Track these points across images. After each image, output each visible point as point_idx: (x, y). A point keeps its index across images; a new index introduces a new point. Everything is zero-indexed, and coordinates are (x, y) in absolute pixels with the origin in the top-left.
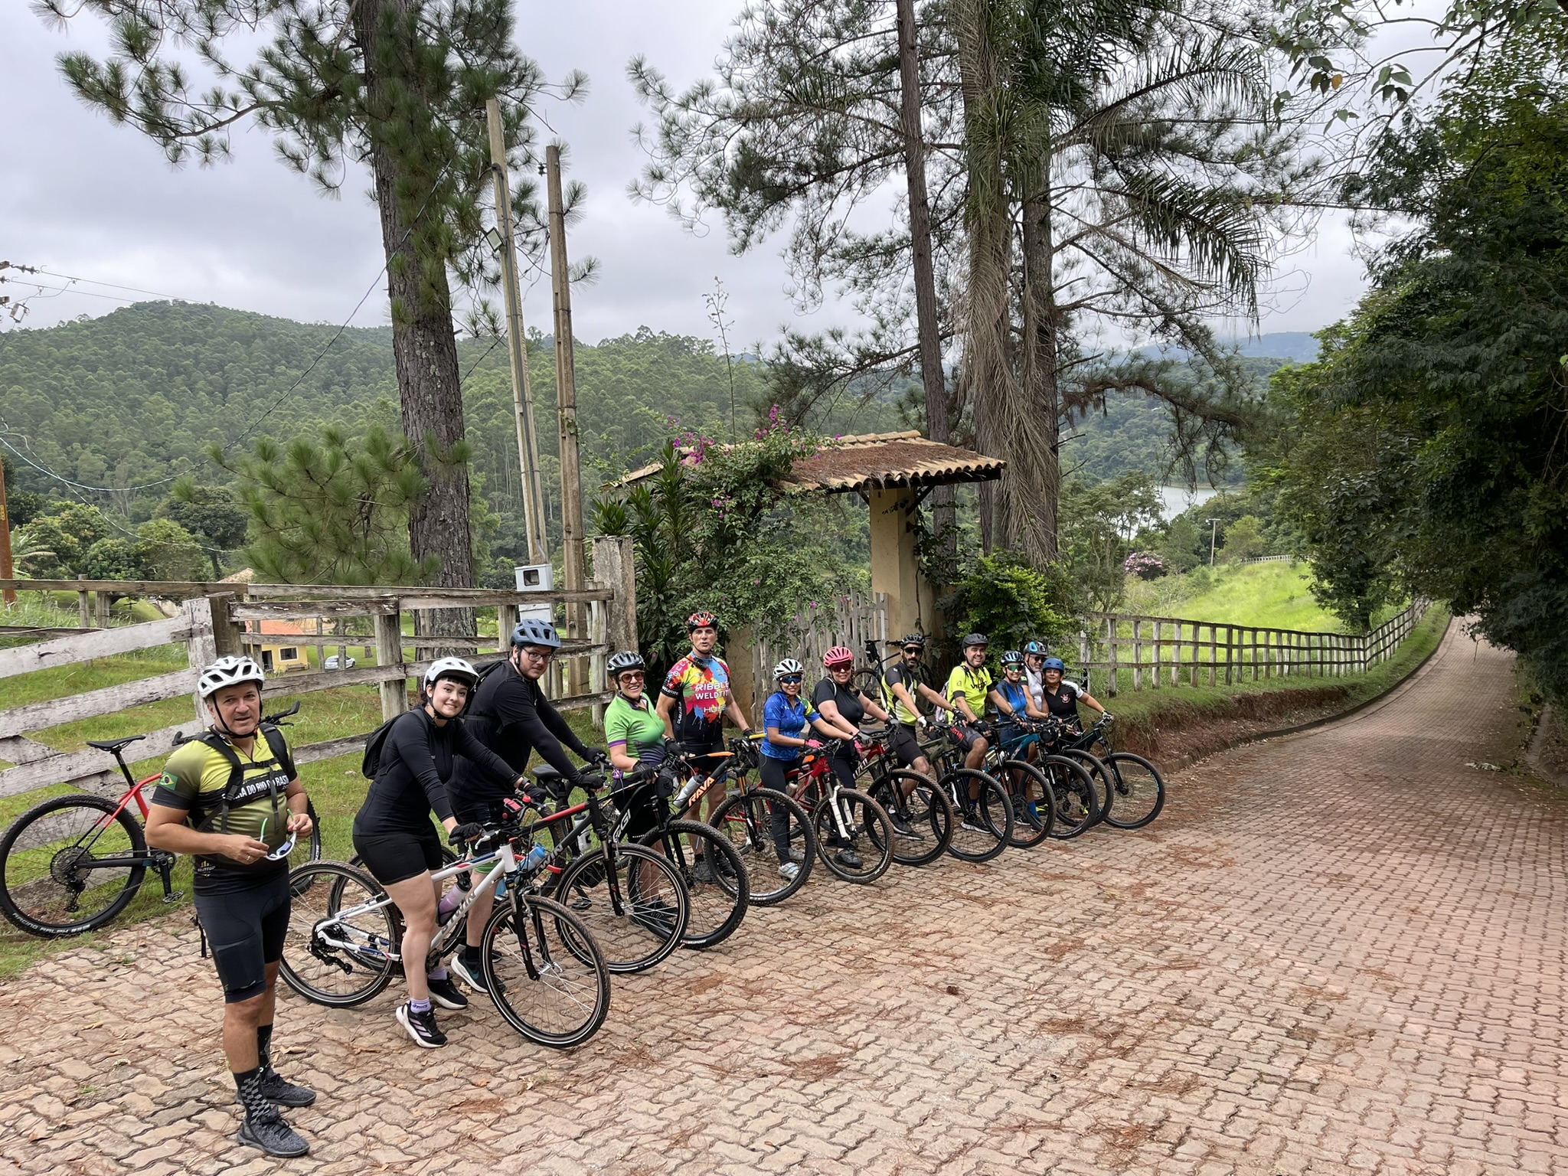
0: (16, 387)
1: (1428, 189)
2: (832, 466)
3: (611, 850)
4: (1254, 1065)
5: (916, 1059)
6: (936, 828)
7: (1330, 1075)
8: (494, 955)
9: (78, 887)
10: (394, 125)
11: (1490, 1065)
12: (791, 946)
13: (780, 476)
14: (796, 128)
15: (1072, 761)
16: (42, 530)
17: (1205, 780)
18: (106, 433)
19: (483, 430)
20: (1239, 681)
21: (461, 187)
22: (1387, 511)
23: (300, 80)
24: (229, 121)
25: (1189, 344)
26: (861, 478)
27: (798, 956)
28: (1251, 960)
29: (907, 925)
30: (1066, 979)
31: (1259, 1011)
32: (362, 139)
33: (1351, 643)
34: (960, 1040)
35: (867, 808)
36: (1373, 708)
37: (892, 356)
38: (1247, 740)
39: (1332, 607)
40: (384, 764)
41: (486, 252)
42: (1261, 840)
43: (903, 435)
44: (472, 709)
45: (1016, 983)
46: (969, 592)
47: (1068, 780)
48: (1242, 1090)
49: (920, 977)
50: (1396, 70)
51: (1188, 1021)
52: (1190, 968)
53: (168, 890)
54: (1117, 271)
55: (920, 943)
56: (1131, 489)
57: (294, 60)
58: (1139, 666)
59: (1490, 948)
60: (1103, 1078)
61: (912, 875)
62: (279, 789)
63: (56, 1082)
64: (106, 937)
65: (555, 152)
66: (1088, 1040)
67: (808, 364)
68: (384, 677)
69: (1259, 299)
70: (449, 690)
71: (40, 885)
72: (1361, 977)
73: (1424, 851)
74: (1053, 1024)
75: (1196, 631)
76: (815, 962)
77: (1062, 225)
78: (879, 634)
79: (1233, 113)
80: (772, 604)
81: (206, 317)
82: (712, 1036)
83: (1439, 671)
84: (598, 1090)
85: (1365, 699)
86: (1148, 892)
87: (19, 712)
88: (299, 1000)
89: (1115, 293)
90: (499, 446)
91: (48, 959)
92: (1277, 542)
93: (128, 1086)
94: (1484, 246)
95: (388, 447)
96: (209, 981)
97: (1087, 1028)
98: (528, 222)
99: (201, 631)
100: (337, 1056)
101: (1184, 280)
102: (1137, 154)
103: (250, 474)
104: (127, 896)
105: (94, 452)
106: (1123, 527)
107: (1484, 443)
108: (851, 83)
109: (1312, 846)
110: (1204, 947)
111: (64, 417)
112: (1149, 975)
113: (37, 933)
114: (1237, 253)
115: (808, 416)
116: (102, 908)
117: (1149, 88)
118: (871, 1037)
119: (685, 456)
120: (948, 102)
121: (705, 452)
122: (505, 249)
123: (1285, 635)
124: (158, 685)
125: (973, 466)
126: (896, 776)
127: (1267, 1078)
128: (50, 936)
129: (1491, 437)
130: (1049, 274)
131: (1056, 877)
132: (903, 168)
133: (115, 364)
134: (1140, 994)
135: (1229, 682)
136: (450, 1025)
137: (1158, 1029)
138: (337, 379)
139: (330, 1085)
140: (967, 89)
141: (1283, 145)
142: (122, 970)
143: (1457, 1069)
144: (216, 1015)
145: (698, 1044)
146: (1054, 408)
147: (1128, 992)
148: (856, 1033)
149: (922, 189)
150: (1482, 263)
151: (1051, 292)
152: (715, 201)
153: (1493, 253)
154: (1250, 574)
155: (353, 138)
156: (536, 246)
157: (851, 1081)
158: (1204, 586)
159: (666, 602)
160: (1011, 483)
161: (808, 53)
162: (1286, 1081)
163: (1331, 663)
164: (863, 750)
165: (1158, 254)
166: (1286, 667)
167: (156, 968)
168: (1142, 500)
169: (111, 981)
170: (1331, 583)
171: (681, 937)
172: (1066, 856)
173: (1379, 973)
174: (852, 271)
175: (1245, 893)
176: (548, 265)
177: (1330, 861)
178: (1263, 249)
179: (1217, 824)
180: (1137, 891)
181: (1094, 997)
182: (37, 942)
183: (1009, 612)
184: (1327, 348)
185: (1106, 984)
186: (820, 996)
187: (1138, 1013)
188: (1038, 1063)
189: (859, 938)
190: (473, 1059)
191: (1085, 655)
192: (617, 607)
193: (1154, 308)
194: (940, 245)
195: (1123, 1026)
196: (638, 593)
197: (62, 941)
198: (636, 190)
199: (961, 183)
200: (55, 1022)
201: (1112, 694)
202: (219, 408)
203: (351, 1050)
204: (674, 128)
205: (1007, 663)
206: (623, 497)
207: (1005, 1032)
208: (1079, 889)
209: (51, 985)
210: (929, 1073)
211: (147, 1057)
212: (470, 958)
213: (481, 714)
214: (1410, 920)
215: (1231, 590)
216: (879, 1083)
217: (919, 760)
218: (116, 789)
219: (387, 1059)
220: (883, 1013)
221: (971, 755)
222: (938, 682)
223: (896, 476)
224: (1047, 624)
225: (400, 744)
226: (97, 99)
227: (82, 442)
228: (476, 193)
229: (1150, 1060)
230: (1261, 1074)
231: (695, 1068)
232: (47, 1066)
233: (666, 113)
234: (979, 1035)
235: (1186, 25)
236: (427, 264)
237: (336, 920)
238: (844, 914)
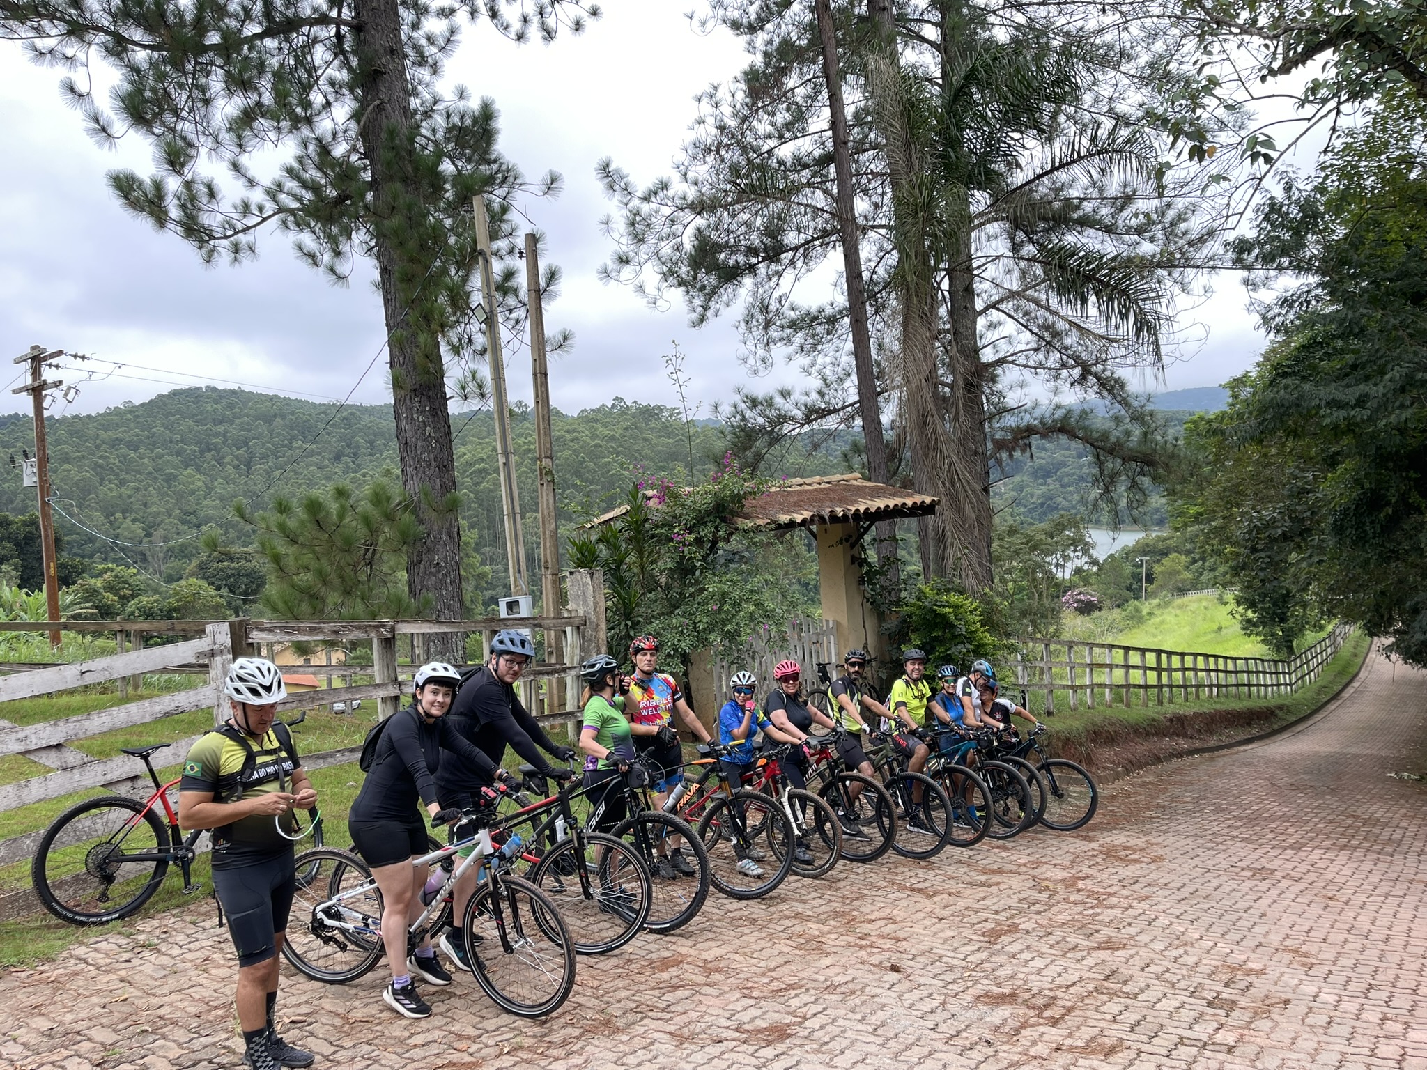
0: (67, 466)
1: (1313, 249)
2: (781, 504)
3: (580, 839)
4: (1176, 1029)
5: (860, 1027)
6: (881, 827)
7: (1246, 1039)
8: (476, 938)
9: (109, 879)
10: (395, 221)
11: (1398, 1028)
12: (746, 930)
13: (734, 513)
14: (745, 217)
15: (1010, 766)
16: (87, 591)
17: (1139, 790)
18: (145, 505)
19: (476, 493)
20: (1171, 702)
21: (453, 273)
22: (1297, 540)
23: (314, 187)
24: (255, 226)
25: (1105, 393)
26: (807, 515)
27: (753, 939)
28: (1177, 942)
29: (855, 913)
30: (1002, 959)
31: (1182, 985)
32: (368, 237)
33: (1276, 667)
34: (901, 1011)
35: (818, 808)
36: (1300, 727)
37: (836, 411)
38: (1180, 755)
39: (1257, 634)
40: (379, 756)
41: (475, 328)
42: (1189, 840)
43: (845, 477)
44: (453, 710)
45: (955, 962)
46: (910, 617)
47: (1006, 786)
48: (1165, 1052)
49: (865, 957)
50: (1262, 138)
51: (1115, 994)
52: (1118, 949)
53: (187, 883)
54: (1036, 331)
55: (866, 928)
56: (1063, 530)
57: (313, 174)
58: (1074, 688)
59: (1400, 928)
60: (1034, 1043)
61: (860, 870)
62: (286, 773)
63: (86, 1046)
64: (132, 925)
65: (533, 239)
66: (1021, 1011)
67: (760, 420)
68: (381, 693)
69: (1163, 350)
70: (435, 693)
71: (76, 879)
72: (1279, 955)
73: (1343, 848)
74: (989, 997)
75: (1126, 655)
76: (769, 944)
77: (984, 291)
78: (830, 658)
79: (1135, 191)
80: (729, 627)
81: (234, 400)
82: (673, 1008)
83: (1362, 692)
84: (568, 1055)
85: (1294, 718)
86: (1081, 884)
87: (62, 724)
88: (301, 978)
89: (1036, 350)
90: (490, 504)
91: (81, 943)
92: (1204, 578)
93: (148, 1049)
94: (1366, 296)
95: (389, 499)
96: (222, 962)
97: (1020, 1000)
98: (511, 301)
99: (221, 651)
100: (333, 1025)
101: (1095, 335)
102: (1050, 228)
103: (268, 527)
104: (152, 888)
105: (134, 521)
106: (1058, 565)
107: (1380, 474)
108: (793, 176)
109: (1238, 844)
110: (1132, 931)
111: (108, 491)
112: (1079, 955)
113: (72, 921)
114: (1141, 309)
115: (762, 465)
116: (129, 900)
117: (1054, 169)
118: (819, 1008)
119: (650, 498)
120: (880, 190)
121: (667, 494)
122: (490, 321)
123: (1211, 660)
124: (182, 699)
125: (909, 502)
126: (843, 779)
127: (1186, 1042)
128: (83, 924)
129: (1387, 469)
130: (974, 335)
131: (994, 872)
132: (840, 249)
133: (154, 444)
134: (1071, 971)
135: (1161, 703)
136: (435, 999)
137: (1087, 1001)
138: (347, 451)
139: (327, 1050)
140: (893, 176)
141: (1181, 218)
142: (146, 953)
143: (1366, 1031)
144: (227, 991)
145: (659, 1015)
146: (984, 453)
147: (1059, 969)
148: (805, 1005)
149: (858, 264)
150: (1365, 311)
151: (977, 351)
152: (675, 282)
153: (1374, 301)
154: (1180, 607)
155: (360, 236)
156: (517, 321)
157: (800, 1046)
158: (1137, 619)
159: (633, 627)
160: (944, 518)
161: (754, 152)
162: (1205, 1044)
163: (1258, 685)
164: (812, 755)
165: (1070, 313)
166: (1215, 690)
167: (176, 951)
168: (1073, 540)
169: (136, 962)
170: (1254, 612)
171: (644, 921)
172: (1004, 854)
173: (1296, 951)
174: (799, 338)
175: (1172, 885)
176: (527, 337)
177: (1255, 858)
178: (1164, 305)
179: (1148, 827)
180: (1070, 883)
181: (1027, 974)
182: (72, 929)
183: (948, 635)
184: (1235, 396)
185: (1039, 963)
186: (773, 974)
187: (1068, 987)
188: (974, 1030)
189: (810, 925)
190: (456, 1027)
191: (1023, 677)
192: (589, 632)
193: (1072, 362)
194: (876, 313)
195: (1054, 998)
196: (608, 621)
197: (95, 929)
198: (606, 273)
199: (893, 258)
200: (86, 996)
201: (1049, 714)
202: (243, 480)
203: (346, 1019)
204: (638, 219)
205: (943, 677)
206: (594, 538)
207: (943, 1004)
208: (1016, 882)
209: (83, 965)
210: (872, 1039)
211: (165, 1026)
212: (456, 938)
213: (461, 714)
214: (1327, 906)
215: (1162, 622)
216: (825, 1048)
217: (865, 765)
218: (144, 791)
219: (379, 1028)
220: (830, 988)
221: (913, 760)
222: (882, 694)
223: (839, 512)
224: (983, 645)
225: (394, 737)
226: (143, 210)
227: (124, 512)
228: (465, 279)
229: (1078, 1028)
230: (1181, 1038)
231: (656, 1035)
232: (78, 1033)
233: (630, 206)
234: (919, 1006)
235: (1087, 116)
236: (423, 338)
237: (334, 901)
238: (796, 904)
